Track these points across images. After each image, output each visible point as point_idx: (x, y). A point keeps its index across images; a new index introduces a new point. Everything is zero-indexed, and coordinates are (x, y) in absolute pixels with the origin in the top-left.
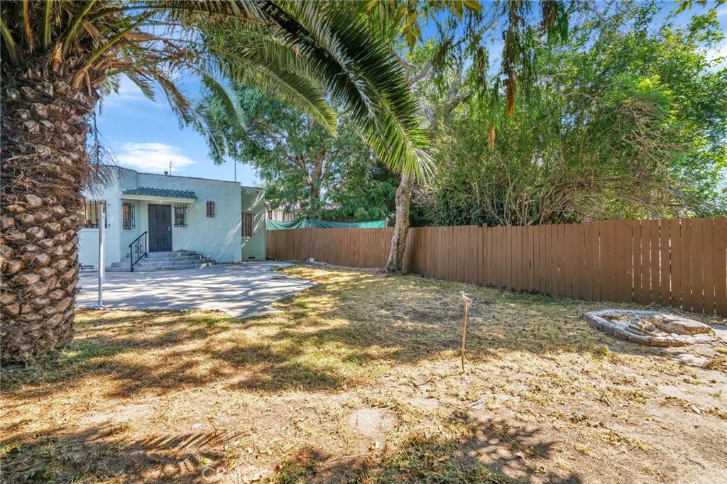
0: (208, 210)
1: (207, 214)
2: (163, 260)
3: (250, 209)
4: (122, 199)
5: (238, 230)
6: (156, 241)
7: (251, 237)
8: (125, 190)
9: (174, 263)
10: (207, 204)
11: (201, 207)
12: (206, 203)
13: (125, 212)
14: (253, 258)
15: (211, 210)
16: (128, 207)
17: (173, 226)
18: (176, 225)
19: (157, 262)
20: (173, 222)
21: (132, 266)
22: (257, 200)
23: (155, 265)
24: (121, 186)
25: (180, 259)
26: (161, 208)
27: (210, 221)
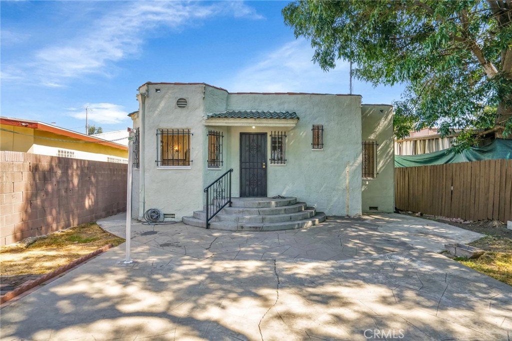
0: (314, 138)
1: (313, 144)
2: (250, 213)
3: (372, 137)
4: (206, 126)
5: (357, 167)
6: (248, 183)
7: (373, 177)
8: (211, 114)
9: (263, 219)
10: (313, 129)
11: (306, 134)
12: (311, 128)
13: (210, 144)
14: (376, 208)
15: (318, 138)
16: (215, 136)
17: (269, 162)
18: (273, 160)
19: (240, 215)
20: (269, 157)
21: (208, 220)
22: (381, 123)
23: (237, 220)
24: (207, 109)
25: (273, 212)
26: (255, 137)
27: (316, 154)
